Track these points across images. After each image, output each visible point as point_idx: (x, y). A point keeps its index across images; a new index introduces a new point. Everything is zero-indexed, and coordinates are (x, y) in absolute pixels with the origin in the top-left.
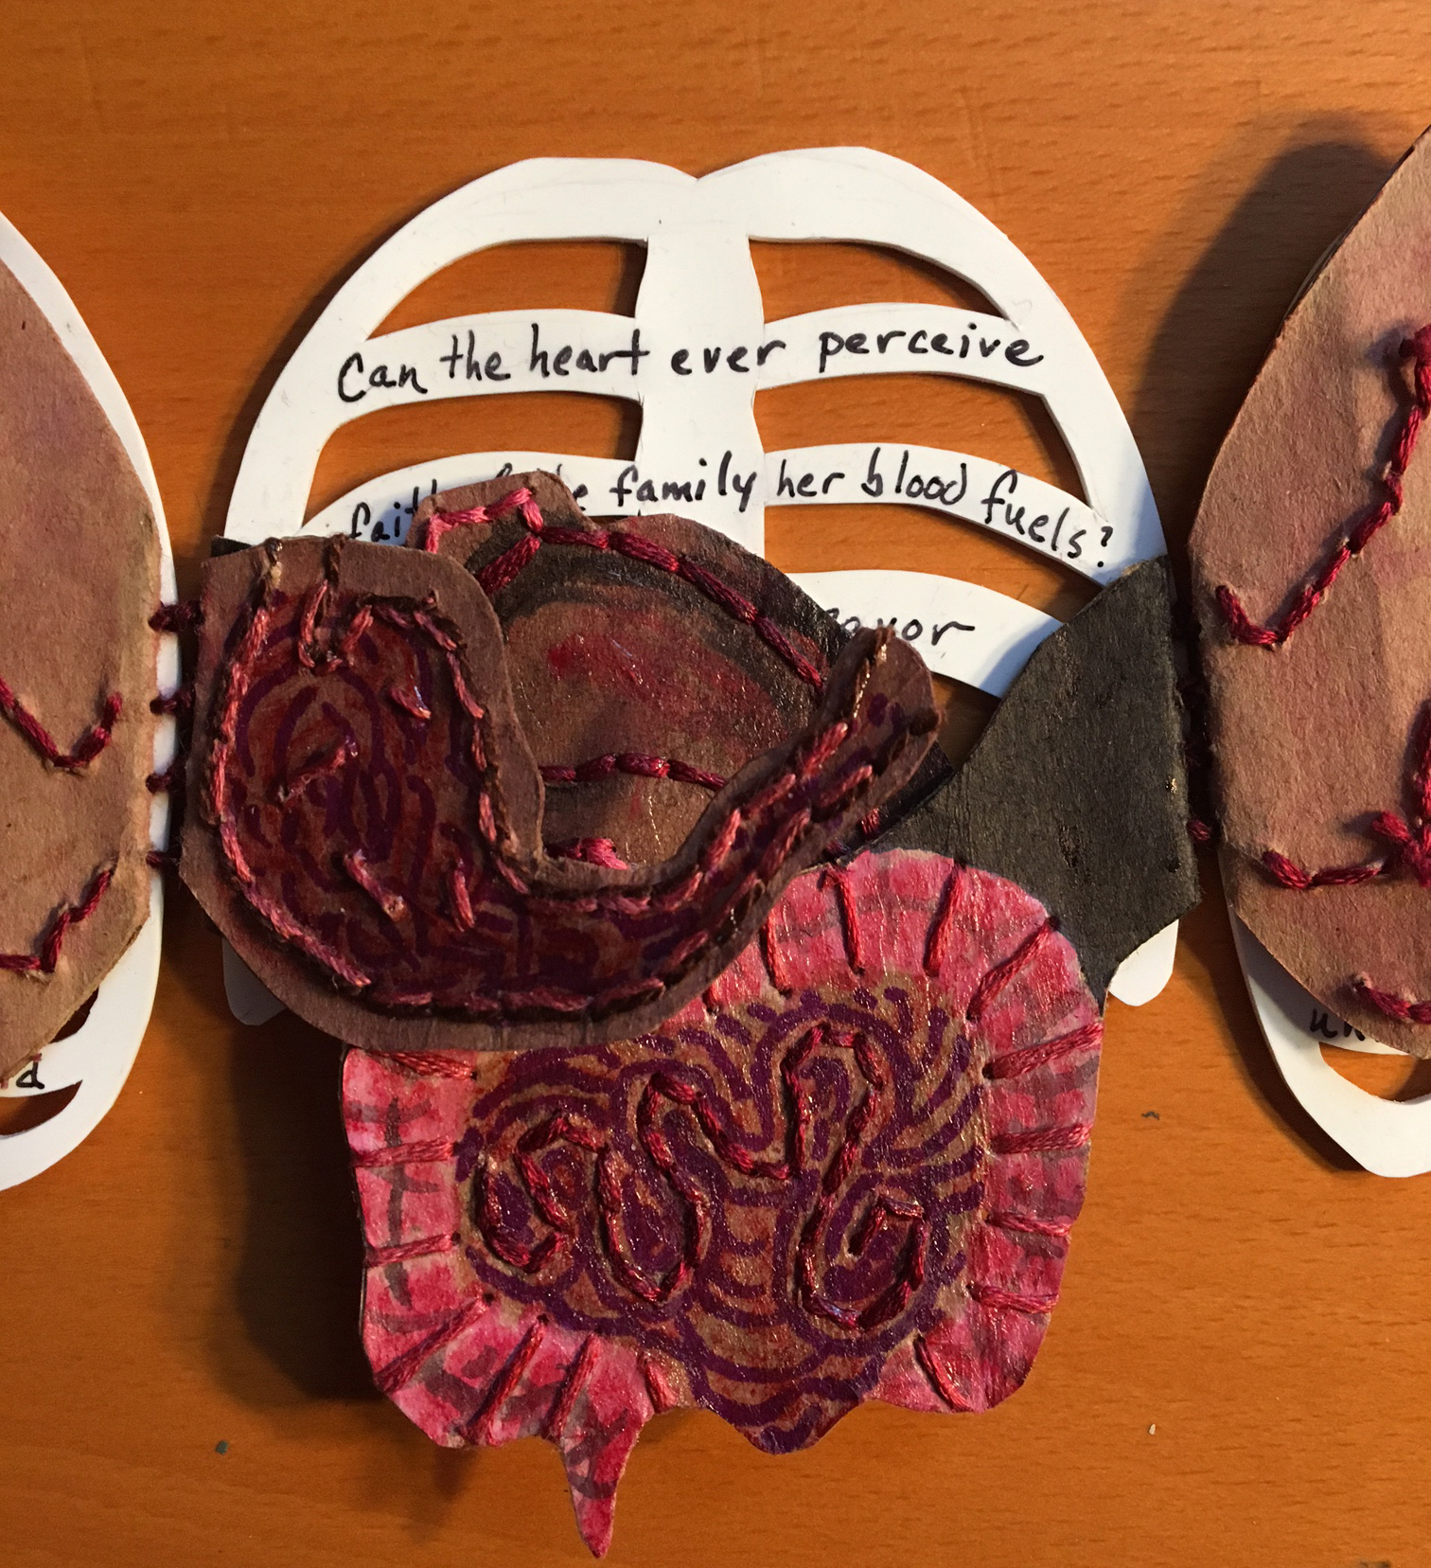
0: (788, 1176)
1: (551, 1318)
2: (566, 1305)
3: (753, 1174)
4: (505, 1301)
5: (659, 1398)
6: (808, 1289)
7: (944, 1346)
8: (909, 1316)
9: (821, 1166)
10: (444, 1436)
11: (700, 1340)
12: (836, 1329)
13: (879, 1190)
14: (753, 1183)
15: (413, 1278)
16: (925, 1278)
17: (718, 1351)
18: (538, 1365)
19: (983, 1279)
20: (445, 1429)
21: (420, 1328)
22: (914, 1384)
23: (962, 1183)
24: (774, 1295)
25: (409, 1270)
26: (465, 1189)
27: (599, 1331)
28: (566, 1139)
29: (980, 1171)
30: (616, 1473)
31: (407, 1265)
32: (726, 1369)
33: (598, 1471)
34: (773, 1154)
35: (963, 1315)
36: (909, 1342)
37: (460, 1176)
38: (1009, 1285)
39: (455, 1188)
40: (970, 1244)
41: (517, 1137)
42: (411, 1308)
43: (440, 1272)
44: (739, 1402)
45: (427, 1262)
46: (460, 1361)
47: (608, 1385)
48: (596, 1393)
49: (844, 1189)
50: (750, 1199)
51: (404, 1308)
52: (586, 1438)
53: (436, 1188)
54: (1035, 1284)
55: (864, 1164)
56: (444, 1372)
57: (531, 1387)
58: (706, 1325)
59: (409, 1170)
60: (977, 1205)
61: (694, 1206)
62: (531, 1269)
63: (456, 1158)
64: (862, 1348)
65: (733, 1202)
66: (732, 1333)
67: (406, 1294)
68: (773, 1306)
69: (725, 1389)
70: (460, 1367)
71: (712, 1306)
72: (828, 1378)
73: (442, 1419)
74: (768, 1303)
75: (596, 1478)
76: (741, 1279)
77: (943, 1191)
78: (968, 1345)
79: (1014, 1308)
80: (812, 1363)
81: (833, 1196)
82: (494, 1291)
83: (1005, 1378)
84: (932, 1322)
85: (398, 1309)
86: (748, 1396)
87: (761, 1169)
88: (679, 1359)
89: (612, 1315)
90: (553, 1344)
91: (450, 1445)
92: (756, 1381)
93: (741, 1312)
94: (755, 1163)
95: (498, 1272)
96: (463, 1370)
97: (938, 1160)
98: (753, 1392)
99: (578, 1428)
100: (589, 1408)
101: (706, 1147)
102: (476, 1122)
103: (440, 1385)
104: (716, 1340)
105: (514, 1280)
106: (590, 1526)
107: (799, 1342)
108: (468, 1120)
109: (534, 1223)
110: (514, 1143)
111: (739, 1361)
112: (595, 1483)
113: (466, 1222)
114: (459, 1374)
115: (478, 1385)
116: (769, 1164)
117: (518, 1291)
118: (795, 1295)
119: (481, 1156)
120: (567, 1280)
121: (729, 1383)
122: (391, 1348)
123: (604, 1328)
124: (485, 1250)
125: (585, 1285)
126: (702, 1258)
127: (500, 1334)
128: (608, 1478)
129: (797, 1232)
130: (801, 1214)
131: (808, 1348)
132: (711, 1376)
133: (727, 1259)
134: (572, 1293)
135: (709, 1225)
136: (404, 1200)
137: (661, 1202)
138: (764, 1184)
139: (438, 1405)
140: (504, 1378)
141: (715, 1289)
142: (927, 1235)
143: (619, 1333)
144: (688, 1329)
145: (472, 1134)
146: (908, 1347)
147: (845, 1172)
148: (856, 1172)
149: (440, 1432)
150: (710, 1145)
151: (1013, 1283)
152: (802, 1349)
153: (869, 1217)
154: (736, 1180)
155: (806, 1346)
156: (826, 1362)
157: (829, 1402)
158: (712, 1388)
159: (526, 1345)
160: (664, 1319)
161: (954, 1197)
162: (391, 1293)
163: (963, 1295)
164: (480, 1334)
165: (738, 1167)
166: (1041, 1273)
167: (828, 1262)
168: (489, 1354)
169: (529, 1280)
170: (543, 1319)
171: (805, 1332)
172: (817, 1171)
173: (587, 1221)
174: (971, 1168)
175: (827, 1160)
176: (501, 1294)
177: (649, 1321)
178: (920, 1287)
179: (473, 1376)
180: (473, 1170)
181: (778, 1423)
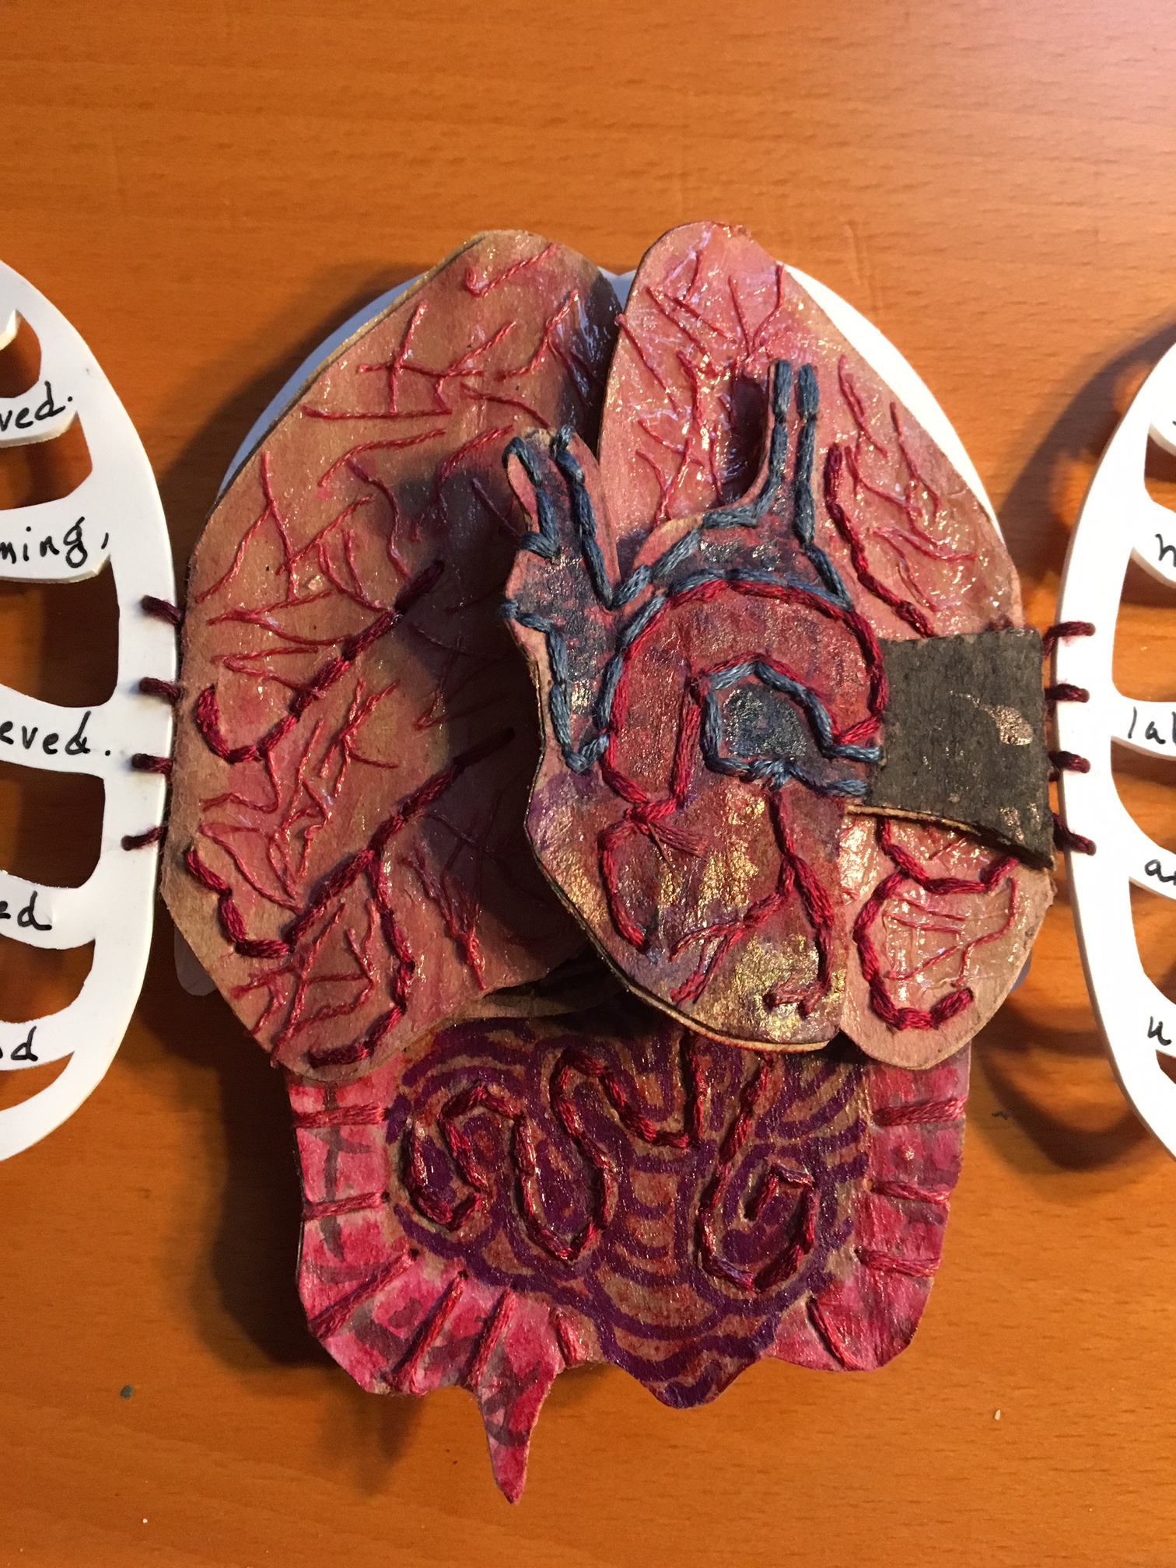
0: (688, 1145)
1: (471, 1273)
2: (484, 1261)
3: (656, 1142)
4: (429, 1256)
5: (569, 1352)
6: (707, 1251)
7: (835, 1307)
8: (801, 1279)
9: (717, 1136)
10: (371, 1382)
11: (608, 1299)
12: (734, 1290)
13: (772, 1159)
14: (654, 1151)
15: (346, 1231)
16: (816, 1243)
17: (625, 1309)
18: (459, 1318)
19: (870, 1244)
20: (372, 1376)
21: (351, 1280)
22: (807, 1343)
23: (848, 1153)
24: (677, 1257)
25: (342, 1224)
26: (394, 1150)
27: (514, 1287)
28: (486, 1106)
29: (864, 1145)
30: (530, 1422)
31: (341, 1220)
32: (633, 1326)
33: (512, 1420)
34: (673, 1124)
35: (852, 1278)
36: (802, 1303)
37: (390, 1138)
38: (894, 1249)
39: (385, 1150)
40: (856, 1210)
41: (441, 1104)
42: (344, 1260)
43: (371, 1227)
44: (645, 1358)
45: (359, 1218)
46: (387, 1312)
47: (521, 1338)
48: (511, 1345)
49: (739, 1158)
50: (654, 1166)
51: (336, 1260)
52: (503, 1389)
53: (368, 1149)
54: (918, 1248)
55: (757, 1135)
56: (372, 1322)
57: (451, 1338)
58: (613, 1284)
59: (345, 1131)
60: (862, 1174)
61: (602, 1170)
62: (453, 1227)
63: (387, 1122)
64: (757, 1308)
65: (638, 1168)
66: (637, 1292)
67: (339, 1247)
68: (675, 1267)
69: (631, 1345)
70: (387, 1317)
71: (620, 1266)
72: (727, 1336)
73: (370, 1366)
74: (671, 1264)
75: (510, 1426)
76: (645, 1240)
77: (831, 1161)
78: (857, 1306)
79: (899, 1272)
80: (712, 1321)
81: (730, 1164)
82: (418, 1246)
83: (893, 1338)
84: (822, 1283)
85: (331, 1260)
86: (653, 1352)
87: (663, 1138)
88: (588, 1315)
89: (526, 1272)
90: (473, 1298)
91: (377, 1391)
92: (660, 1338)
93: (646, 1272)
94: (658, 1133)
95: (423, 1229)
96: (390, 1320)
97: (825, 1132)
98: (657, 1349)
99: (495, 1379)
100: (505, 1360)
101: (613, 1117)
102: (405, 1090)
103: (370, 1334)
104: (623, 1298)
105: (437, 1236)
106: (506, 1473)
107: (699, 1302)
108: (398, 1087)
109: (455, 1184)
110: (438, 1110)
111: (644, 1318)
112: (510, 1433)
113: (394, 1182)
114: (386, 1324)
115: (403, 1334)
116: (671, 1134)
117: (441, 1247)
118: (696, 1257)
119: (409, 1121)
120: (484, 1238)
121: (634, 1339)
122: (325, 1298)
123: (519, 1284)
124: (411, 1209)
125: (502, 1243)
126: (610, 1219)
127: (424, 1287)
128: (522, 1427)
129: (697, 1197)
130: (700, 1181)
131: (709, 1307)
132: (618, 1332)
133: (632, 1222)
134: (490, 1250)
135: (616, 1190)
136: (339, 1160)
137: (571, 1166)
138: (666, 1152)
139: (366, 1352)
140: (426, 1329)
141: (622, 1251)
142: (816, 1201)
143: (533, 1289)
144: (596, 1287)
145: (401, 1102)
146: (801, 1307)
147: (739, 1140)
148: (751, 1142)
149: (367, 1378)
150: (616, 1114)
151: (897, 1248)
152: (703, 1308)
153: (762, 1185)
154: (640, 1147)
155: (707, 1305)
156: (725, 1321)
157: (728, 1358)
158: (620, 1344)
159: (445, 1299)
160: (575, 1277)
161: (841, 1166)
162: (326, 1247)
163: (851, 1259)
164: (405, 1287)
165: (641, 1136)
166: (923, 1238)
167: (725, 1227)
168: (413, 1305)
169: (451, 1237)
170: (463, 1274)
171: (704, 1291)
172: (714, 1141)
173: (503, 1183)
174: (856, 1139)
175: (723, 1131)
176: (426, 1250)
177: (559, 1277)
178: (812, 1251)
179: (398, 1326)
180: (401, 1134)
181: (680, 1379)
